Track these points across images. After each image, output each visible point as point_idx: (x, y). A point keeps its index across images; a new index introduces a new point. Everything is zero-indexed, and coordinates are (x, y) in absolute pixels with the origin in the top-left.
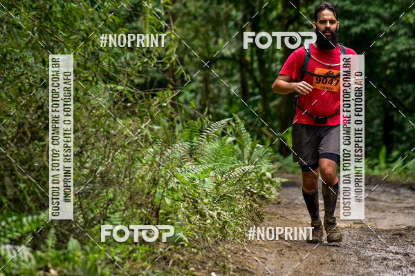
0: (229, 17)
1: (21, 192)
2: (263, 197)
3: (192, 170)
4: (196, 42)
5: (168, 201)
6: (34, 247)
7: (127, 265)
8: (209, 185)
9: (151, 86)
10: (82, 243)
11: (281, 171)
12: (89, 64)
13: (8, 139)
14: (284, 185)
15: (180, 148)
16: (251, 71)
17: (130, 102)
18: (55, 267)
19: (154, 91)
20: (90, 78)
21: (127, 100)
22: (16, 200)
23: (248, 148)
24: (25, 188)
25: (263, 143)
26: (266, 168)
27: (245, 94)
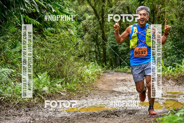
0: (93, 44)
2: (100, 75)
3: (87, 71)
4: (88, 49)
5: (84, 76)
6: (61, 84)
7: (77, 87)
8: (91, 73)
9: (80, 56)
10: (69, 84)
11: (103, 70)
12: (70, 53)
14: (103, 72)
15: (86, 67)
16: (97, 53)
17: (77, 59)
18: (65, 87)
20: (70, 56)
22: (58, 76)
23: (97, 67)
25: (99, 65)
26: (100, 70)
27: (96, 57)
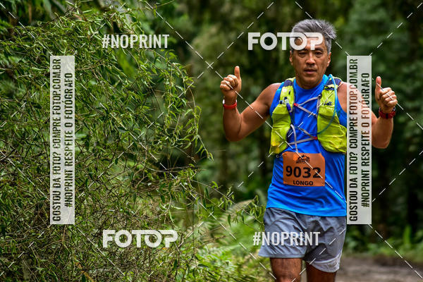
1: (39, 275)
3: (211, 253)
4: (214, 118)
12: (109, 143)
13: (25, 221)
15: (202, 227)
17: (150, 181)
19: (174, 170)
20: (110, 158)
21: (147, 180)
24: (42, 272)
